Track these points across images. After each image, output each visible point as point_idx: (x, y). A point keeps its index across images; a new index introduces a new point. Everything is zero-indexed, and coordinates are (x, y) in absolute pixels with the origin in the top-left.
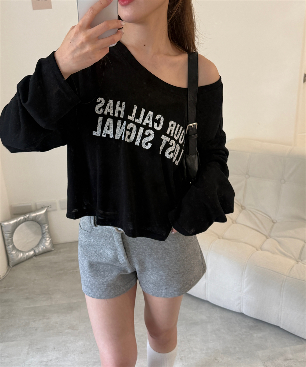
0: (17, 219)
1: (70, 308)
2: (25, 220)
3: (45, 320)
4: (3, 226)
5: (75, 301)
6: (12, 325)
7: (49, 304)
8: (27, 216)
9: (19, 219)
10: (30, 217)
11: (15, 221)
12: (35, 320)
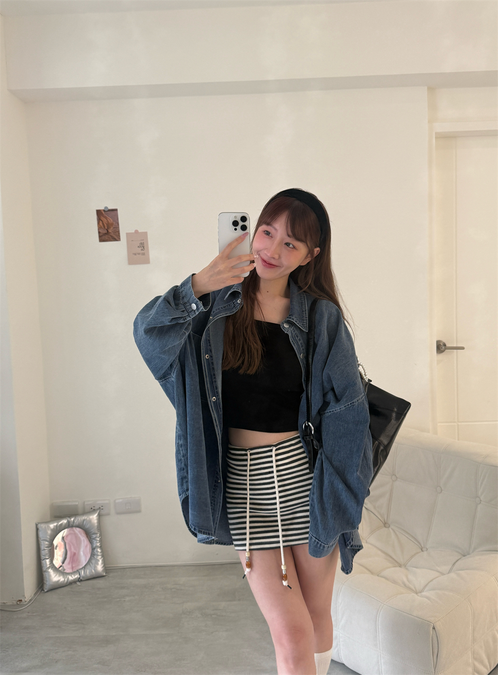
0: (58, 523)
1: (106, 641)
2: (69, 526)
3: (70, 652)
4: (40, 529)
5: (114, 634)
6: (28, 655)
7: (80, 635)
8: (72, 519)
9: (60, 523)
10: (75, 521)
11: (55, 524)
12: (57, 651)
